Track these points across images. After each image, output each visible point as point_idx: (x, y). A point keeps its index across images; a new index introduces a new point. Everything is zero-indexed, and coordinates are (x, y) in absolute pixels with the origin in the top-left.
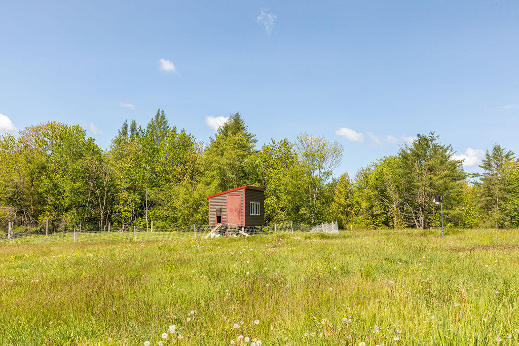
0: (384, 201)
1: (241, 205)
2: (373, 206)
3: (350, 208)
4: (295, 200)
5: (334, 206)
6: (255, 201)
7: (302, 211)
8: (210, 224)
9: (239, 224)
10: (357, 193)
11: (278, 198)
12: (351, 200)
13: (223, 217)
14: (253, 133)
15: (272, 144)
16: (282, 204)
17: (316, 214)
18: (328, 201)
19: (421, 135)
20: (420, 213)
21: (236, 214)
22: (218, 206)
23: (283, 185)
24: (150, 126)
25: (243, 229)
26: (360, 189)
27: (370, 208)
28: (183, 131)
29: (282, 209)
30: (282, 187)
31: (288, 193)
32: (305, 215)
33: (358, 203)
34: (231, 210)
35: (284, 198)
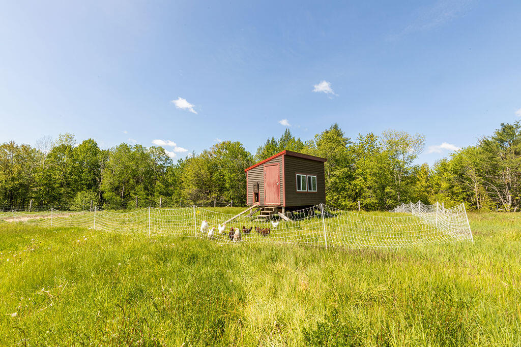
0: (464, 182)
1: (280, 178)
2: (453, 187)
3: (430, 188)
4: (381, 180)
5: (419, 185)
6: (306, 173)
7: (388, 189)
8: (248, 203)
9: (278, 204)
10: (436, 178)
11: (365, 179)
12: (431, 182)
13: (261, 194)
14: (349, 138)
15: (359, 138)
16: (368, 184)
17: (401, 192)
18: (413, 181)
19: (505, 124)
20: (507, 191)
21: (274, 189)
22: (255, 180)
23: (369, 168)
24: (281, 139)
25: (283, 210)
26: (440, 174)
27: (450, 188)
28: (299, 139)
29: (369, 188)
30: (368, 171)
31: (375, 175)
32: (391, 192)
33: (437, 184)
34: (269, 185)
35: (371, 179)
